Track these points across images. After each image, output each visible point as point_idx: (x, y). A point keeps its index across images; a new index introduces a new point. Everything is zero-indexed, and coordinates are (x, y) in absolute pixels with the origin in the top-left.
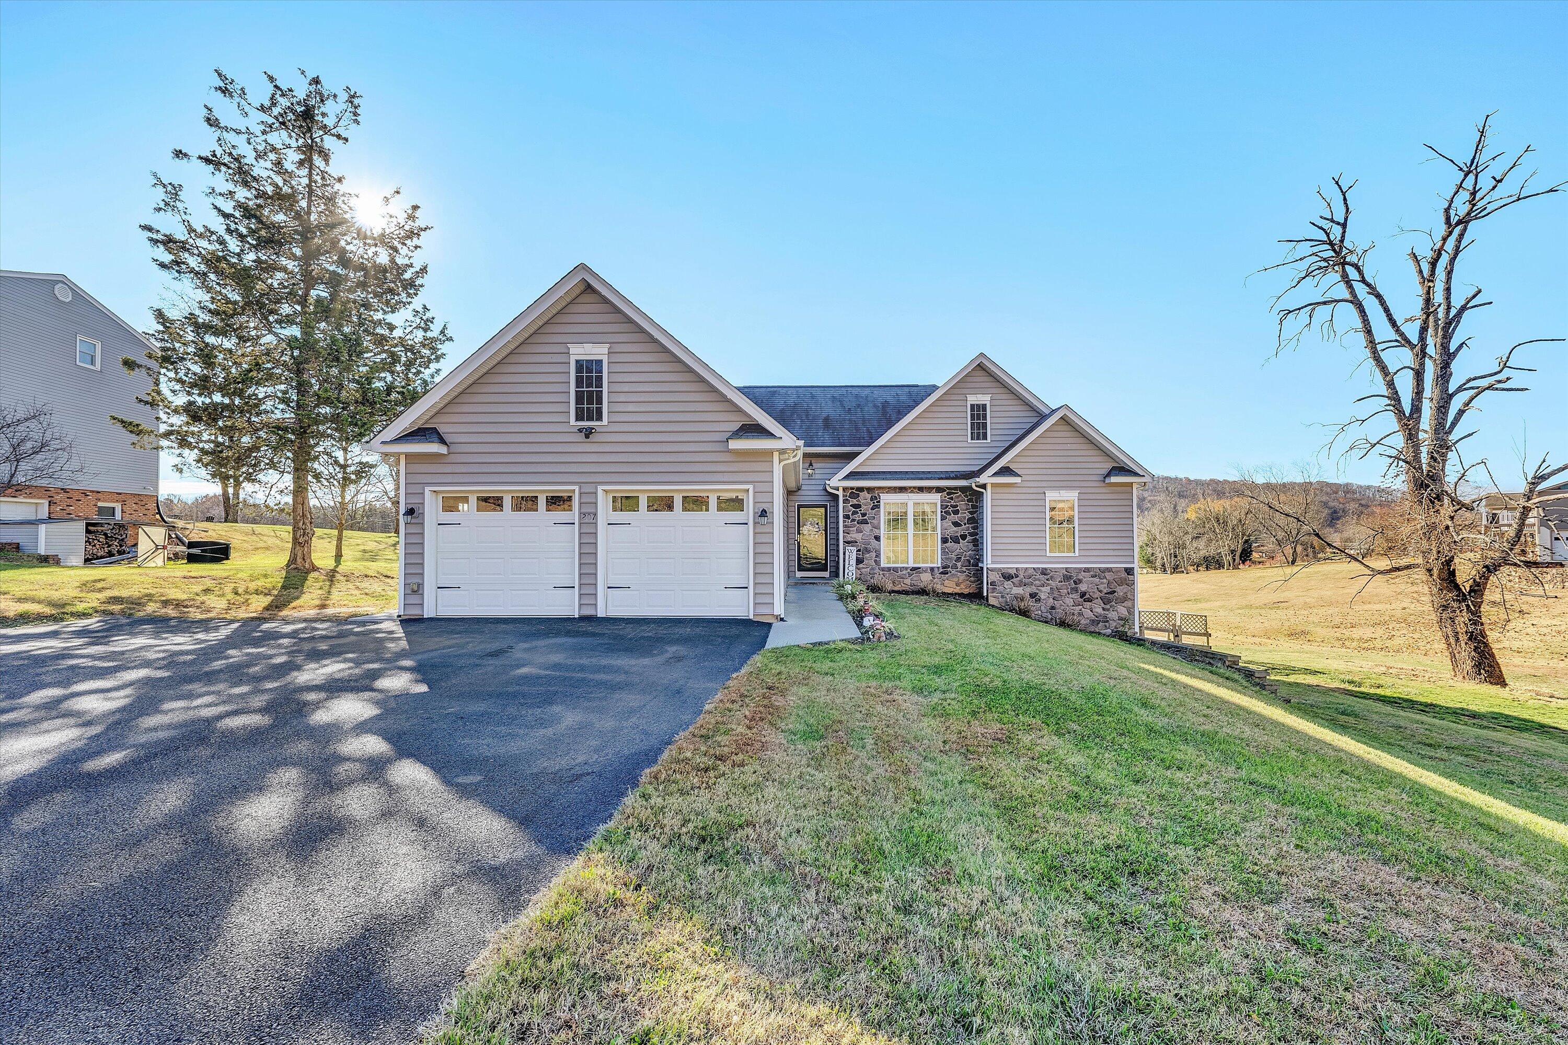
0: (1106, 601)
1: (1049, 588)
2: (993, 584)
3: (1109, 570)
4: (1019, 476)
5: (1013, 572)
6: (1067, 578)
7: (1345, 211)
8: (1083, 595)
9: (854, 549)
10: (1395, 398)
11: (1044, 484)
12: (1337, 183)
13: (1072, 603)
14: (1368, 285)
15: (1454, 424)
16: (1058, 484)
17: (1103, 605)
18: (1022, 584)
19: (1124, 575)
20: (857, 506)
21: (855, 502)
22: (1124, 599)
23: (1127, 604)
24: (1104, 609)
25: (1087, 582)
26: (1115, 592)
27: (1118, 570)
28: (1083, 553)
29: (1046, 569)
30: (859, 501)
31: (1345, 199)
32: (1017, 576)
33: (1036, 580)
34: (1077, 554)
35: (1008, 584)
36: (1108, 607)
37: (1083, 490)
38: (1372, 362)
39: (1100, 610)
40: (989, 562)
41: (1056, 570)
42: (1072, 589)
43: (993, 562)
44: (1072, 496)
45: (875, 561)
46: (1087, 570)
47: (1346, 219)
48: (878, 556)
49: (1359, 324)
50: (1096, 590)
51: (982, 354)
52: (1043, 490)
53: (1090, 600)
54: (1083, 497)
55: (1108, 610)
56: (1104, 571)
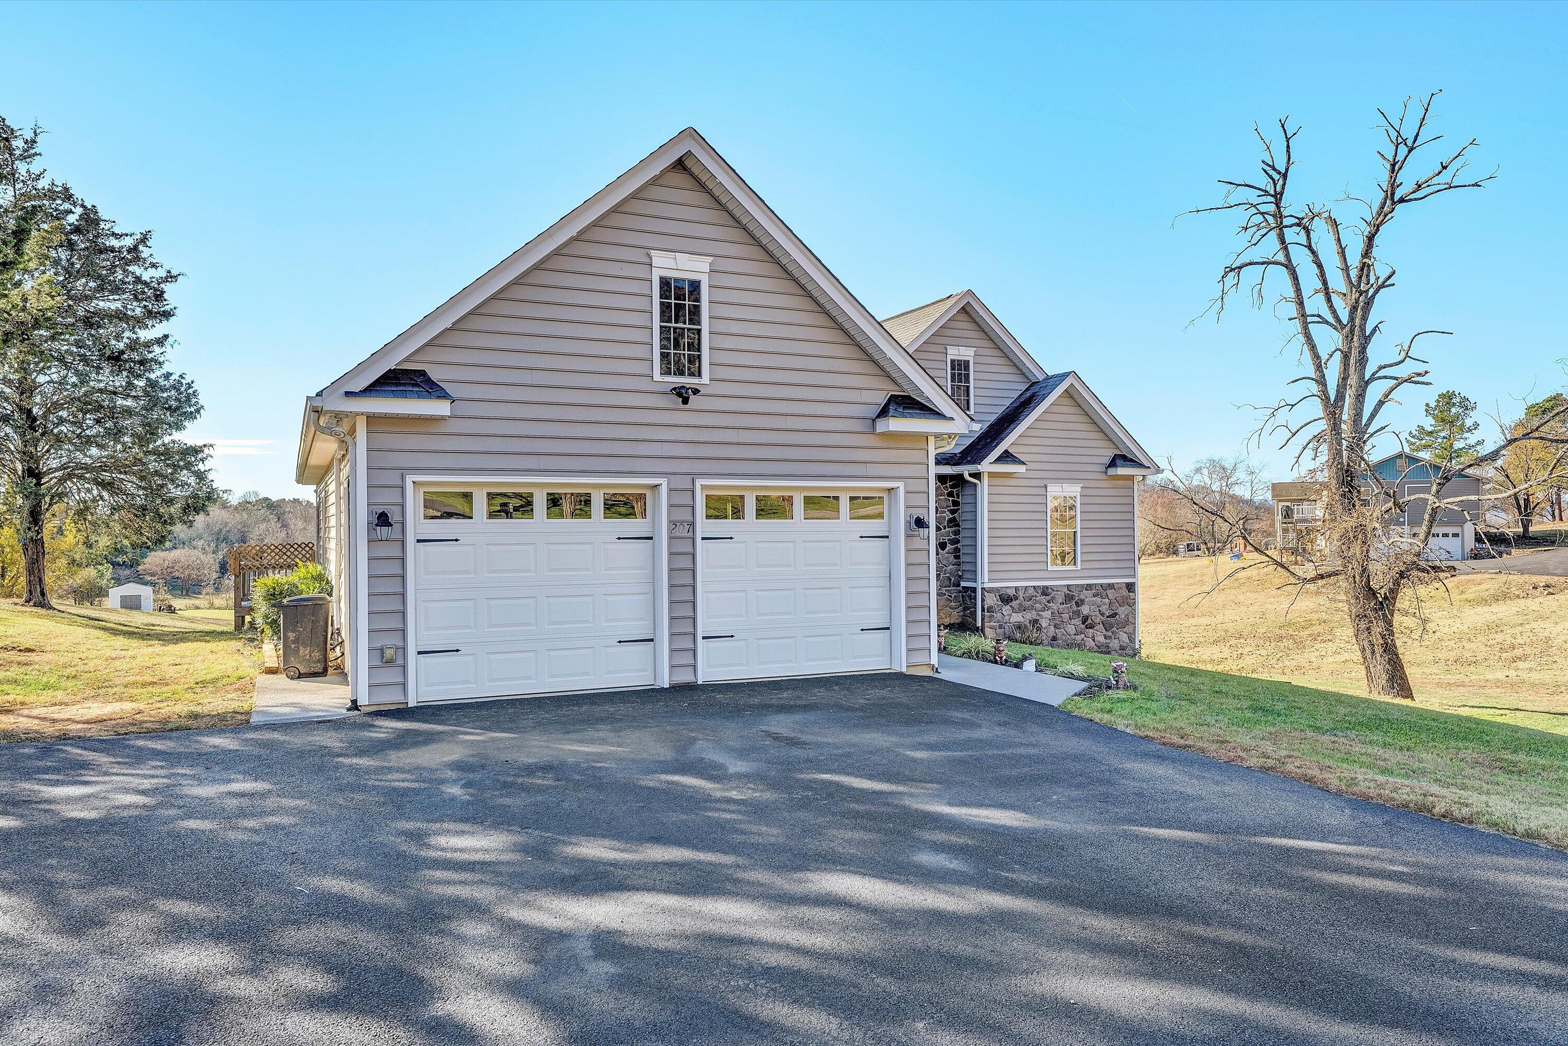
0: (1107, 626)
1: (1050, 612)
2: (990, 610)
3: (1111, 586)
4: (1023, 463)
5: (1012, 592)
6: (1069, 598)
7: (1286, 160)
8: (1085, 619)
10: (1321, 381)
11: (1048, 475)
12: (1283, 126)
13: (1074, 632)
14: (1313, 252)
15: (1373, 416)
16: (1060, 474)
17: (1104, 631)
18: (1021, 608)
19: (1125, 592)
22: (1126, 622)
23: (1129, 629)
24: (1106, 637)
25: (1089, 603)
26: (1116, 614)
27: (1119, 587)
28: (1085, 565)
29: (1047, 587)
31: (1288, 147)
32: (1016, 598)
33: (1037, 602)
34: (1079, 567)
35: (1006, 609)
36: (1110, 634)
37: (1088, 484)
38: (1302, 338)
39: (1101, 639)
40: (986, 580)
41: (1056, 589)
42: (1074, 612)
43: (990, 580)
44: (1074, 490)
46: (1089, 587)
47: (1287, 170)
49: (1290, 292)
50: (1097, 613)
51: (967, 291)
52: (1045, 482)
53: (1091, 627)
54: (1087, 492)
55: (1110, 637)
56: (1105, 587)
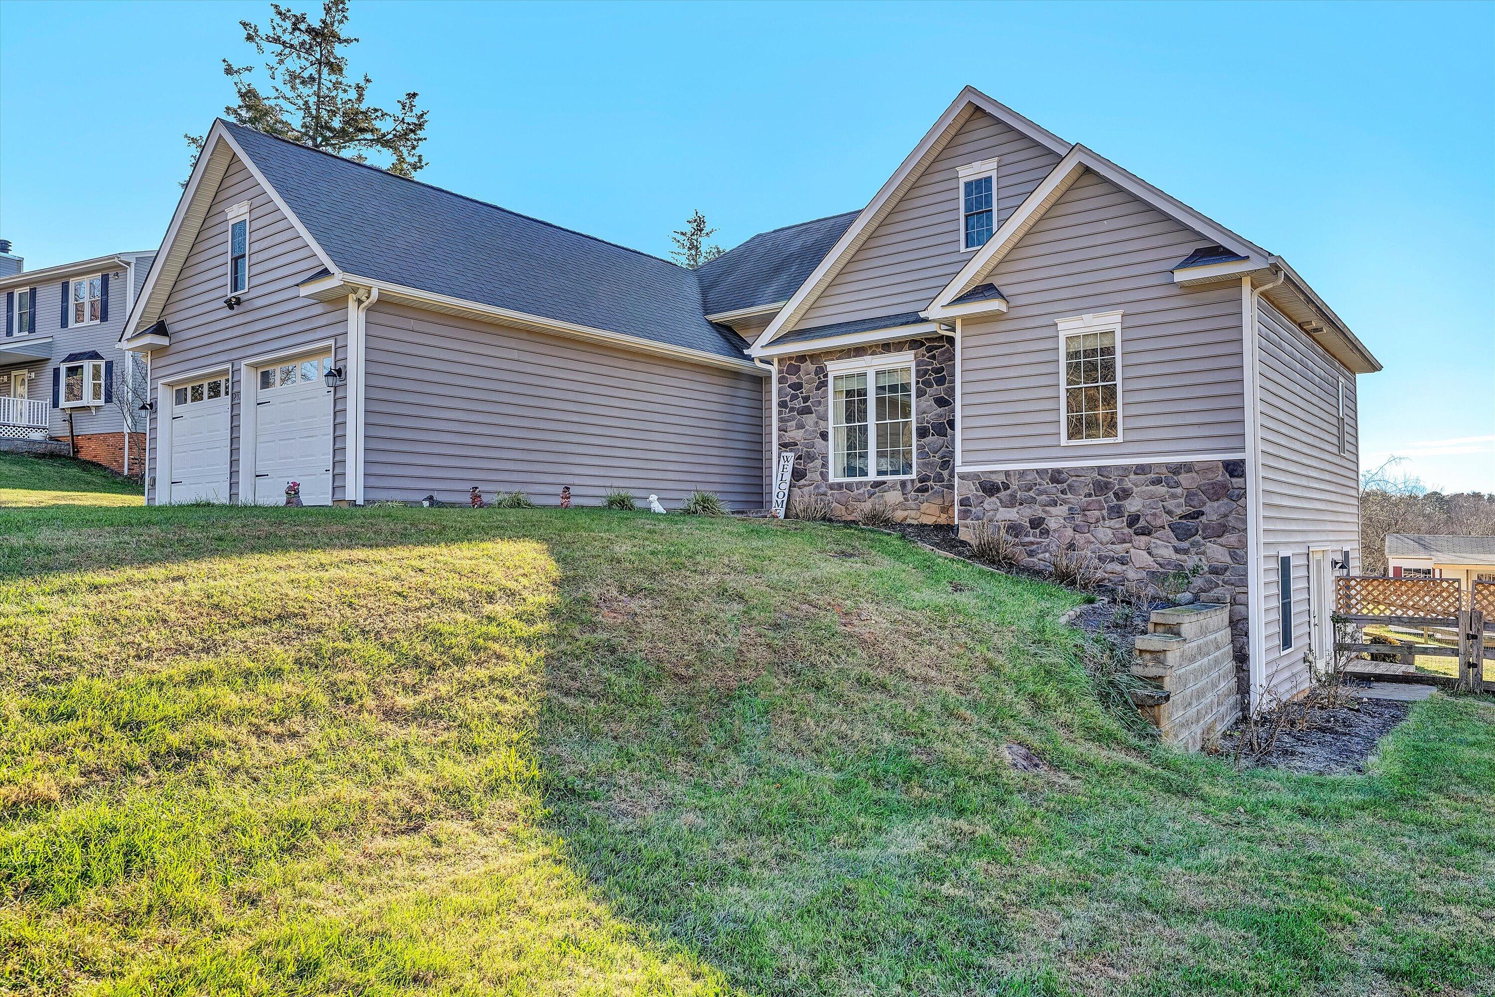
0: (1182, 532)
1: (1065, 508)
2: (967, 503)
3: (1188, 467)
4: (1007, 297)
5: (999, 479)
6: (1101, 487)
8: (1133, 520)
9: (791, 455)
11: (1056, 307)
13: (1110, 538)
16: (1078, 304)
17: (1177, 543)
18: (1012, 502)
19: (1222, 476)
20: (797, 386)
21: (793, 379)
22: (1222, 530)
23: (1231, 539)
24: (1177, 550)
25: (1141, 495)
26: (1201, 513)
27: (1208, 467)
28: (1132, 436)
29: (1059, 471)
30: (799, 377)
32: (1007, 487)
33: (1040, 493)
34: (1120, 439)
35: (990, 502)
36: (1185, 545)
37: (1132, 307)
39: (1167, 553)
41: (1078, 473)
42: (1111, 509)
43: (964, 463)
44: (1109, 321)
45: (821, 473)
46: (1141, 469)
48: (825, 465)
50: (1160, 511)
51: (968, 89)
52: (1053, 317)
53: (1147, 531)
54: (1132, 321)
55: (1186, 552)
56: (1177, 469)
